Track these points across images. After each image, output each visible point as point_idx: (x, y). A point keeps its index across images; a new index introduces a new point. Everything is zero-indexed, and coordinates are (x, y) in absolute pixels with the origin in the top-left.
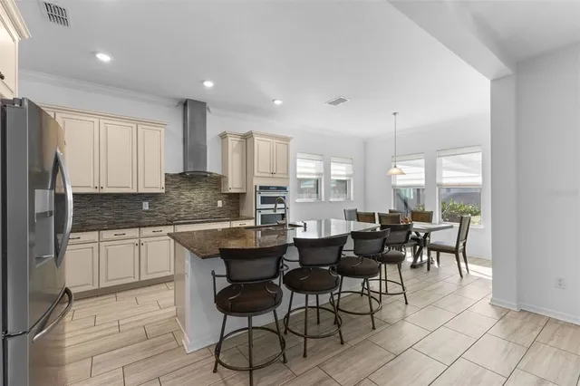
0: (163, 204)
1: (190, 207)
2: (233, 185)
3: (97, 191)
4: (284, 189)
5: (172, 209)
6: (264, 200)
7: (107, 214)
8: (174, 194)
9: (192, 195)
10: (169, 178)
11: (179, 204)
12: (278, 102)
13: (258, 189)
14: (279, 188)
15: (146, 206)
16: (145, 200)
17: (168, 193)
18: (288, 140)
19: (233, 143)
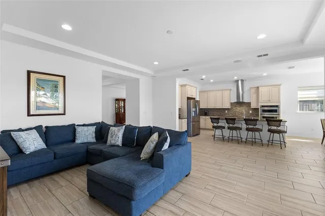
0: (231, 111)
2: (253, 106)
4: (277, 106)
6: (264, 111)
8: (234, 108)
9: (240, 109)
10: (232, 104)
11: (236, 111)
13: (261, 107)
14: (272, 106)
15: (226, 112)
16: (226, 110)
17: (232, 108)
18: (280, 85)
19: (253, 91)
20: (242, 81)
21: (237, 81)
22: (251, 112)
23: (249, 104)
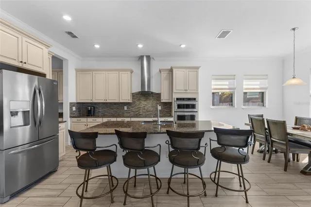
0: (133, 107)
1: (144, 109)
2: (165, 98)
3: (105, 101)
5: (137, 110)
6: (179, 106)
7: (112, 111)
8: (137, 103)
9: (146, 103)
10: (134, 95)
11: (140, 107)
12: (183, 46)
13: (175, 100)
14: (189, 99)
15: (126, 108)
16: (125, 105)
17: (134, 102)
18: (198, 68)
19: (164, 75)
20: (148, 58)
21: (141, 58)
22: (159, 108)
23: (158, 96)
